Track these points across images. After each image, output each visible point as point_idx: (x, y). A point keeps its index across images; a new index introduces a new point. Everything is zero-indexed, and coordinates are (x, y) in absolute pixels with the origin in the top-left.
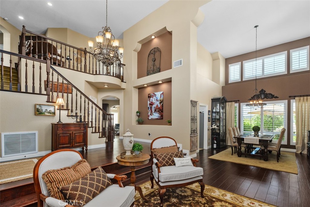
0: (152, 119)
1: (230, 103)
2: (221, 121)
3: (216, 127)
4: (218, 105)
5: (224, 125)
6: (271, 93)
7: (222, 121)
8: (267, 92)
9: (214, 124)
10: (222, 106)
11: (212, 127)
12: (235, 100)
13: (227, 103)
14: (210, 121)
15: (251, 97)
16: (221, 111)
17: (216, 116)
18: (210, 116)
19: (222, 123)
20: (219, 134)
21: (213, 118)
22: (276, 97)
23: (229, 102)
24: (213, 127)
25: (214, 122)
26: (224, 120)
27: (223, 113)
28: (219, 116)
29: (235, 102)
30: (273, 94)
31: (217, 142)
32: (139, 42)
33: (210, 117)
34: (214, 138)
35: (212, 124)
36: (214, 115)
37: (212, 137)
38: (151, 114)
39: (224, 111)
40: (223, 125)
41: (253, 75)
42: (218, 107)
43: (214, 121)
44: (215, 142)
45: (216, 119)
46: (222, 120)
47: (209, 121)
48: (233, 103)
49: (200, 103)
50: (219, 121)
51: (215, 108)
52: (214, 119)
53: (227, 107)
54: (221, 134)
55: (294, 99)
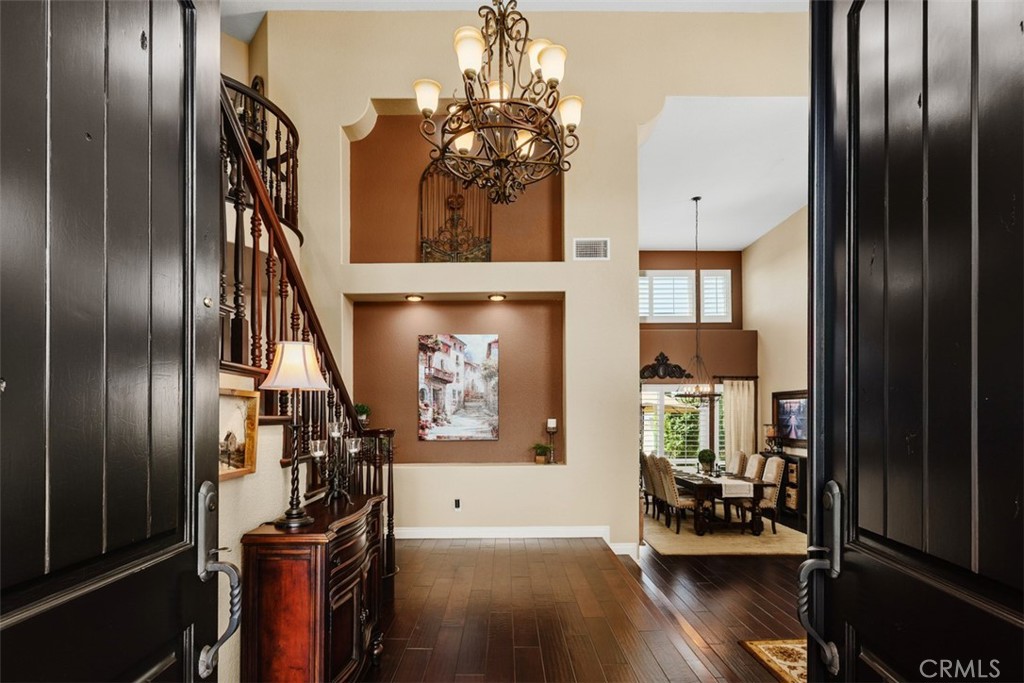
0: (440, 440)
6: (678, 364)
8: (672, 361)
22: (689, 376)
30: (683, 368)
32: (377, 102)
38: (435, 420)
55: (721, 383)
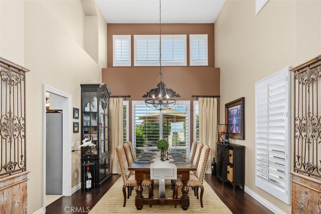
1: (115, 99)
2: (100, 131)
3: (90, 144)
4: (95, 99)
5: (107, 138)
6: (171, 89)
7: (103, 132)
8: (168, 87)
9: (87, 137)
10: (102, 103)
11: (82, 143)
12: (124, 95)
13: (111, 99)
14: (77, 132)
15: (147, 93)
16: (101, 111)
17: (92, 121)
18: (79, 121)
19: (102, 134)
20: (96, 158)
21: (85, 124)
22: (178, 96)
23: (114, 97)
24: (85, 144)
25: (86, 132)
26: (106, 129)
27: (104, 115)
28: (97, 121)
29: (124, 98)
30: (174, 91)
31: (92, 175)
33: (78, 123)
34: (86, 167)
35: (82, 138)
36: (87, 118)
37: (82, 167)
39: (106, 113)
40: (104, 138)
41: (147, 60)
42: (95, 103)
43: (87, 130)
44: (89, 175)
45: (90, 127)
46: (103, 129)
47: (74, 132)
48: (121, 99)
49: (46, 85)
50: (97, 132)
51: (88, 104)
52: (87, 127)
53: (111, 105)
54: (100, 157)
55: (197, 100)
